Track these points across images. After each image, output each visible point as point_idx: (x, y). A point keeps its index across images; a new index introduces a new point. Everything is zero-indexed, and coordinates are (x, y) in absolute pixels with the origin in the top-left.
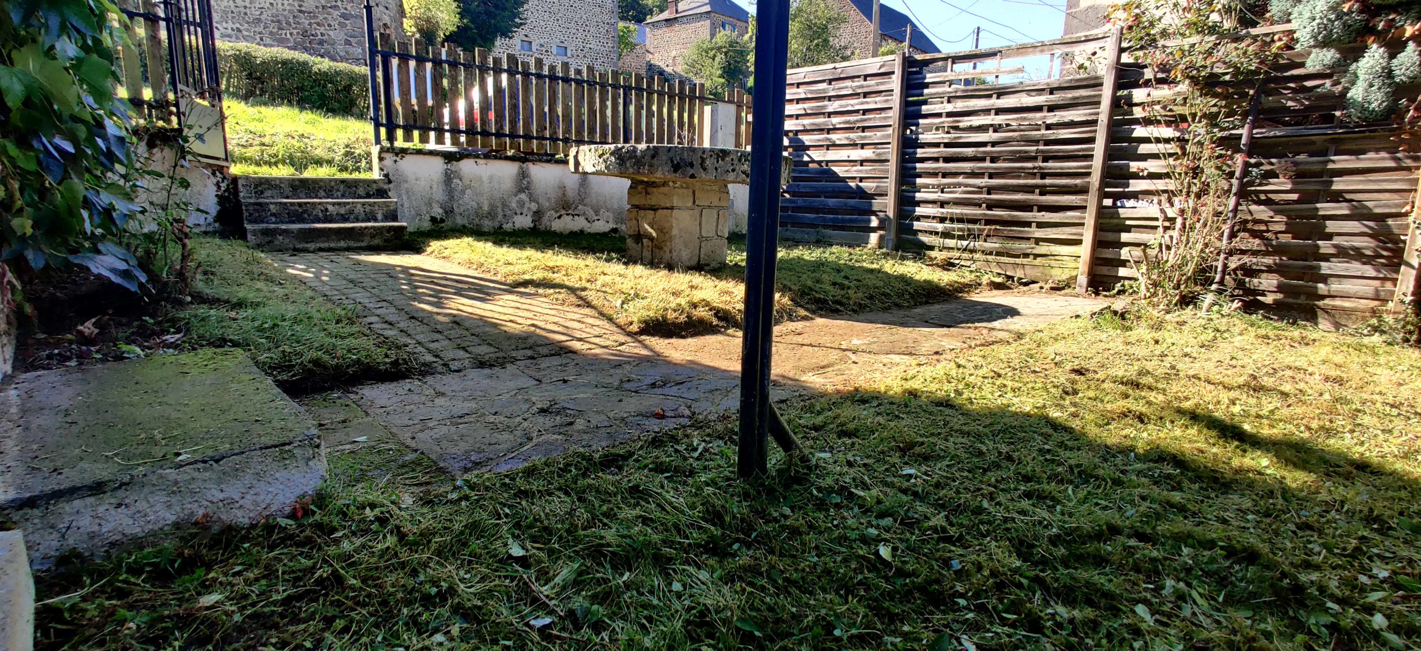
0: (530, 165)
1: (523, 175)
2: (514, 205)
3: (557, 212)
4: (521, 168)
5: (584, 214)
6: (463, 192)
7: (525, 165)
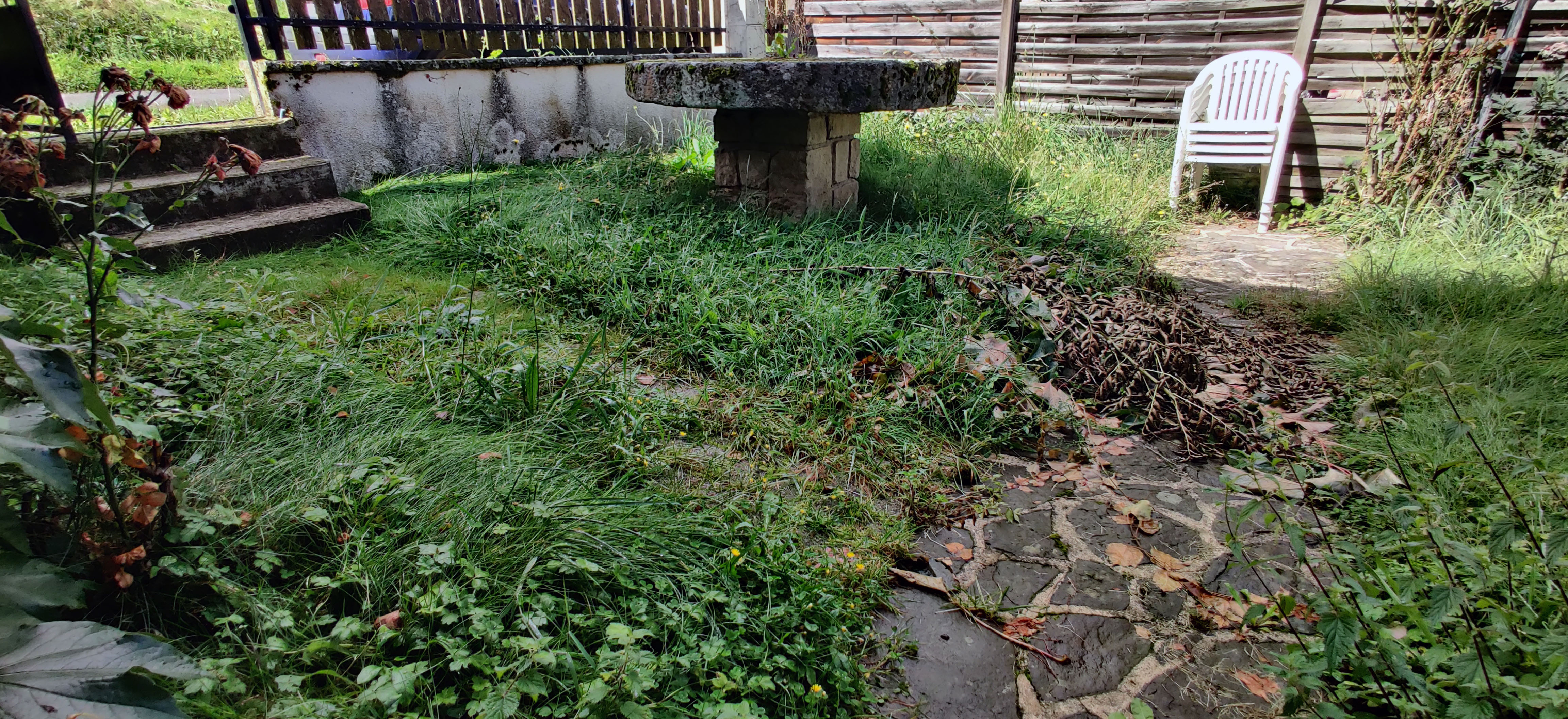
0: (508, 72)
1: (500, 90)
2: (493, 139)
3: (552, 141)
4: (495, 78)
5: (589, 139)
6: (415, 127)
7: (500, 75)
